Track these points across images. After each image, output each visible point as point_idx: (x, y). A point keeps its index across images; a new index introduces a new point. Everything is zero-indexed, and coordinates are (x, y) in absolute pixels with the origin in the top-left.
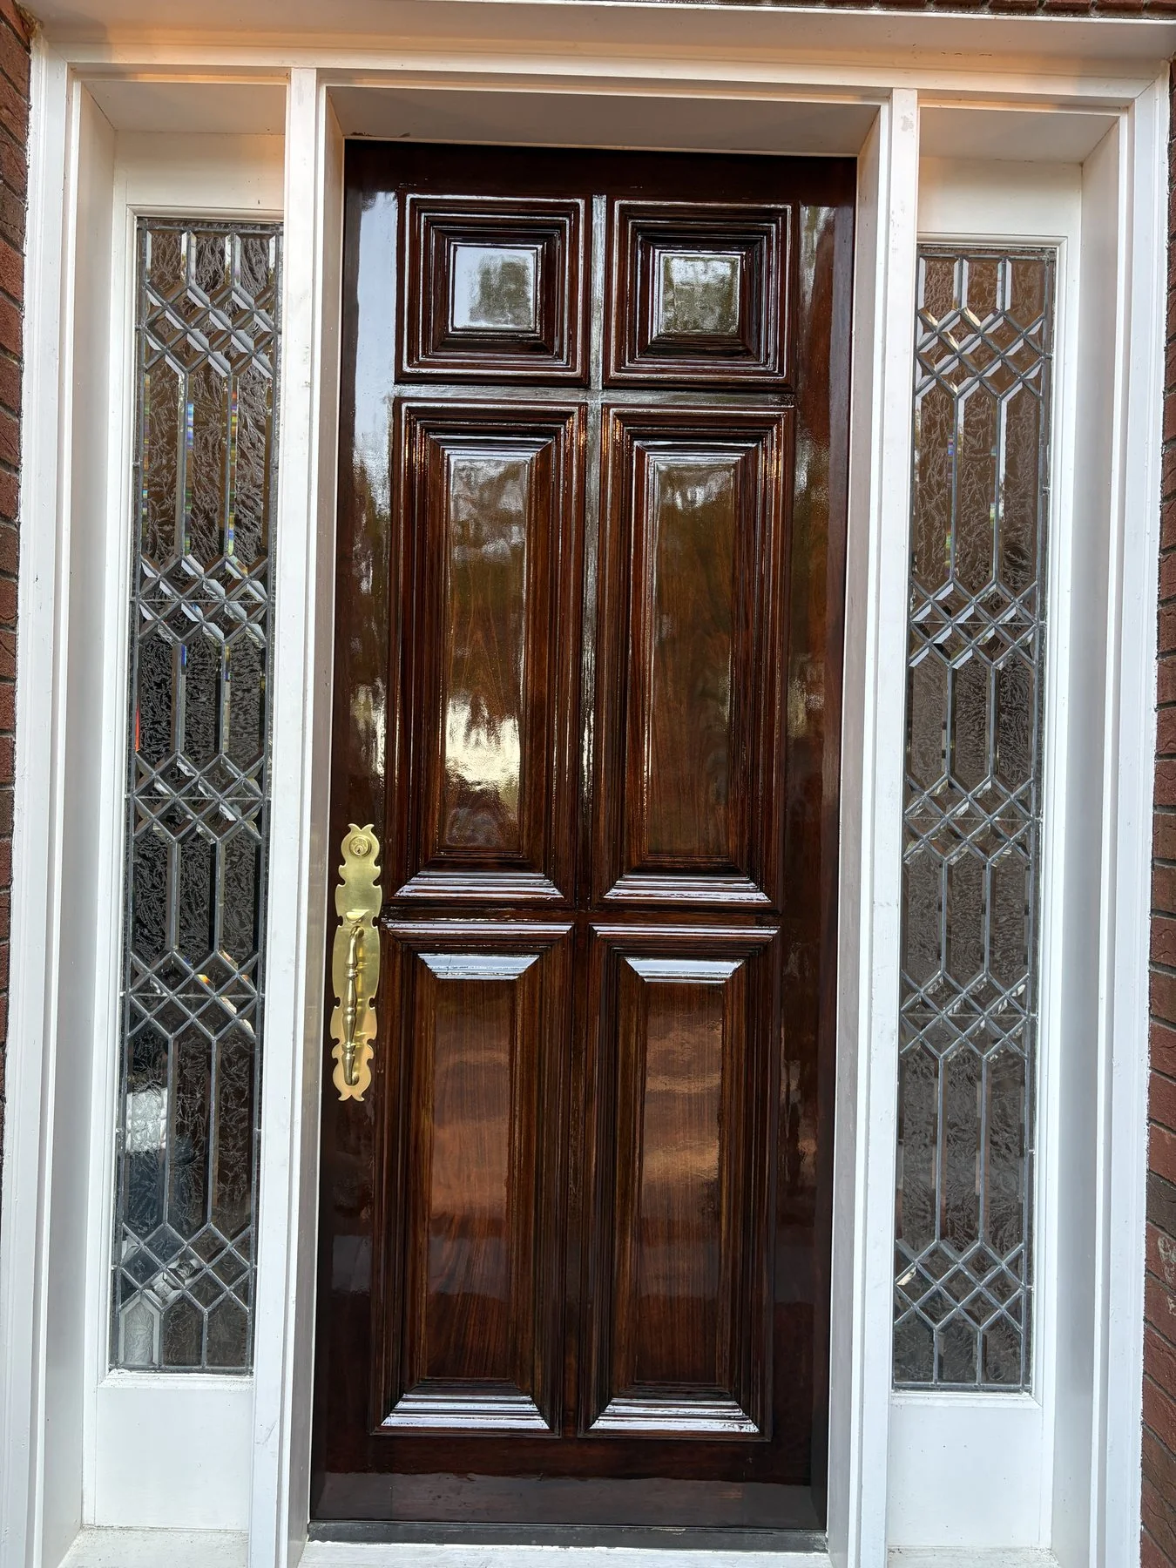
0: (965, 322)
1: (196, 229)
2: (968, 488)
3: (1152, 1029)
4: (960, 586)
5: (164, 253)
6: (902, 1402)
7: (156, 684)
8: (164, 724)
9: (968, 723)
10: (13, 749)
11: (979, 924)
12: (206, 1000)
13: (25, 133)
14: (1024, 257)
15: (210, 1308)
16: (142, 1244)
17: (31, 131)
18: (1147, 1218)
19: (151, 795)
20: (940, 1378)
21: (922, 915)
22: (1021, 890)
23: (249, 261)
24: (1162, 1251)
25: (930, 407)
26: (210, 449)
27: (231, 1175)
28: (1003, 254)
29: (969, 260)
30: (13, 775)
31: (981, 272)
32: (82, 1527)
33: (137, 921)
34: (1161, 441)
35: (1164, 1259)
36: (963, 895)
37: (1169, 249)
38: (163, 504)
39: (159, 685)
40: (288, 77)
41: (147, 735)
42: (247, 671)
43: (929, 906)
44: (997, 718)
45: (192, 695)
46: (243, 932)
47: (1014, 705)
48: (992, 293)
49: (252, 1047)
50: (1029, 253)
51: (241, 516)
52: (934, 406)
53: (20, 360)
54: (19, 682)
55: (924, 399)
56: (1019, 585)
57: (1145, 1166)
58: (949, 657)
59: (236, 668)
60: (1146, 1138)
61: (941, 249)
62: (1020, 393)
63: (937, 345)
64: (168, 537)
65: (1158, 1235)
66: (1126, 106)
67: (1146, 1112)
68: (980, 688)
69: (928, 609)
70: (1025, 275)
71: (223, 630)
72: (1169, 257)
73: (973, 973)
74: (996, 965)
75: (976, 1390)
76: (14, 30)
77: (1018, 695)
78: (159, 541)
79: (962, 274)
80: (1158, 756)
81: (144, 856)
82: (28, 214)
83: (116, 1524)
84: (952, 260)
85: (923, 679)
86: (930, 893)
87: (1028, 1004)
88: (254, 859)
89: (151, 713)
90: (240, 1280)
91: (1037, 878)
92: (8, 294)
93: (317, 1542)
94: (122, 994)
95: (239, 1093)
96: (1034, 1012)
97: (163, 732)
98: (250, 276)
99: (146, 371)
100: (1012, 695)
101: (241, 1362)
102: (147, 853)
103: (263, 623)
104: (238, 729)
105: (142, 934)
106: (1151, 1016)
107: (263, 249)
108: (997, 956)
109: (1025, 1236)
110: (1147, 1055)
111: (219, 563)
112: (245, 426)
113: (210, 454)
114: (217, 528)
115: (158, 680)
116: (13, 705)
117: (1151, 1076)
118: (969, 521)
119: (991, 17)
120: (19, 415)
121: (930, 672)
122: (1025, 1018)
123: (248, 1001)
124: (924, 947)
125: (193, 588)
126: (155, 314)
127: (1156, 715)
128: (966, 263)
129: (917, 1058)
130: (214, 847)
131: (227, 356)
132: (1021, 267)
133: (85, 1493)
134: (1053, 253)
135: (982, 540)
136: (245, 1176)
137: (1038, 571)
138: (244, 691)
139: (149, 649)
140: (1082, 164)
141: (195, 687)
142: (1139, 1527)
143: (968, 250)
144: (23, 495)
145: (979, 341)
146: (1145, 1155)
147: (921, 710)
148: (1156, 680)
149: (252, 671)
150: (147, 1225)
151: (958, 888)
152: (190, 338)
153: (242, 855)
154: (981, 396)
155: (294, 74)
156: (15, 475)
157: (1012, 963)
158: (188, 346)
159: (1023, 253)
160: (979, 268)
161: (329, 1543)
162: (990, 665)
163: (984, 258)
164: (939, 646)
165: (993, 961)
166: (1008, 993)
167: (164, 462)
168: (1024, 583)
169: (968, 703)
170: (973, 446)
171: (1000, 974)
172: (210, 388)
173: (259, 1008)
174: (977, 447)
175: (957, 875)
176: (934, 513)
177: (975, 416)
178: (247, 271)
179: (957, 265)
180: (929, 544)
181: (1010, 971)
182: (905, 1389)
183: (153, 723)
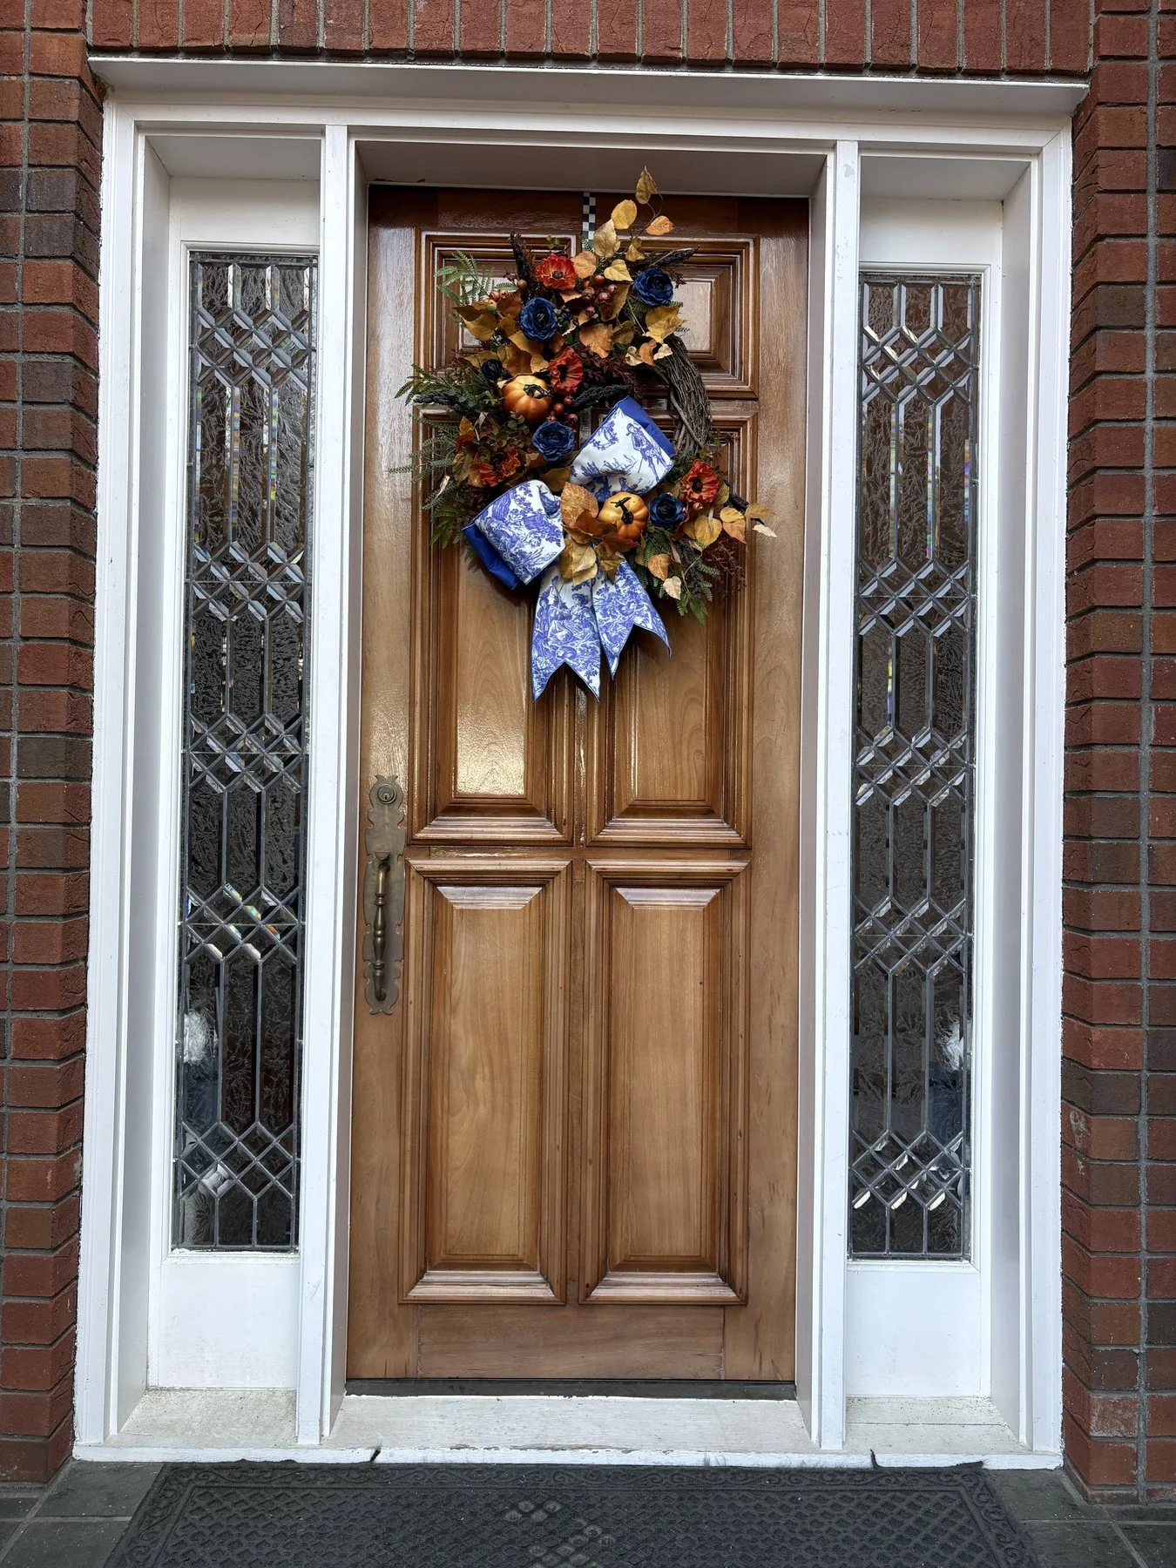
0: (904, 338)
1: (241, 262)
2: (908, 480)
3: (1065, 937)
4: (902, 565)
5: (213, 283)
6: (859, 1269)
7: (208, 654)
8: (215, 689)
9: (910, 683)
10: (92, 707)
11: (921, 856)
12: (253, 928)
13: (99, 181)
14: (953, 283)
15: (259, 1195)
16: (199, 1140)
17: (104, 179)
18: (1062, 1098)
19: (204, 750)
20: (892, 1249)
21: (872, 849)
22: (957, 827)
23: (287, 288)
24: (1073, 1122)
25: (875, 412)
26: (254, 451)
27: (275, 1080)
28: (936, 280)
29: (907, 285)
30: (92, 729)
31: (917, 296)
32: (147, 1389)
33: (193, 859)
34: (1066, 438)
35: (1074, 1129)
36: (908, 831)
37: (1072, 275)
38: (212, 499)
39: (210, 655)
40: (323, 133)
41: (201, 698)
42: (287, 642)
43: (878, 841)
44: (936, 678)
45: (239, 663)
46: (284, 868)
47: (950, 667)
48: (927, 312)
49: (294, 968)
50: (958, 279)
51: (281, 509)
52: (878, 411)
53: (97, 375)
54: (96, 649)
55: (869, 404)
56: (953, 563)
57: (1060, 1054)
58: (893, 626)
59: (278, 640)
60: (1061, 1030)
61: (882, 276)
62: (952, 399)
63: (881, 358)
64: (218, 527)
65: (1070, 1109)
66: (1037, 153)
67: (1060, 1007)
68: (920, 653)
69: (875, 586)
70: (954, 297)
71: (266, 607)
72: (1072, 281)
73: (917, 899)
74: (937, 892)
75: (923, 1258)
76: (91, 94)
77: (953, 658)
78: (210, 530)
79: (901, 296)
80: (1068, 705)
81: (198, 804)
82: (102, 250)
83: (178, 1386)
84: (893, 286)
85: (871, 646)
86: (879, 830)
87: (966, 925)
88: (294, 804)
89: (203, 679)
90: (285, 1171)
91: (971, 816)
92: (87, 319)
93: (353, 1396)
94: (179, 923)
95: (283, 1009)
96: (970, 932)
97: (214, 695)
98: (287, 301)
99: (199, 384)
100: (949, 660)
101: (287, 1241)
102: (201, 801)
103: (301, 603)
104: (280, 692)
105: (196, 871)
106: (1064, 926)
107: (298, 279)
108: (938, 883)
109: (964, 1125)
110: (1061, 959)
111: (262, 549)
112: (284, 431)
113: (254, 455)
114: (260, 519)
115: (210, 651)
116: (92, 669)
117: (1064, 977)
118: (909, 509)
119: (919, 80)
120: (96, 422)
121: (877, 639)
122: (962, 937)
123: (291, 927)
124: (874, 876)
125: (239, 571)
126: (206, 335)
127: (1065, 670)
128: (904, 289)
129: (869, 972)
130: (259, 794)
131: (268, 370)
132: (951, 291)
133: (150, 1358)
134: (978, 278)
135: (920, 525)
136: (287, 1081)
137: (969, 552)
138: (284, 659)
139: (202, 623)
140: (1002, 202)
141: (242, 657)
142: (1061, 1364)
143: (905, 277)
144: (100, 490)
145: (916, 355)
146: (1060, 1044)
147: (869, 672)
148: (1065, 641)
149: (291, 642)
150: (203, 1123)
151: (903, 825)
152: (236, 356)
153: (283, 802)
154: (918, 402)
155: (328, 131)
156: (93, 473)
157: (950, 890)
158: (234, 362)
159: (953, 279)
160: (915, 292)
161: (364, 1396)
162: (929, 633)
163: (919, 284)
164: (885, 617)
165: (934, 888)
166: (947, 916)
167: (214, 462)
168: (957, 562)
169: (910, 666)
170: (912, 445)
171: (941, 899)
172: (253, 399)
173: (299, 934)
174: (916, 445)
175: (902, 814)
176: (879, 502)
177: (913, 418)
178: (285, 298)
179: (896, 290)
180: (875, 529)
181: (949, 897)
182: (861, 1258)
183: (205, 688)
